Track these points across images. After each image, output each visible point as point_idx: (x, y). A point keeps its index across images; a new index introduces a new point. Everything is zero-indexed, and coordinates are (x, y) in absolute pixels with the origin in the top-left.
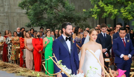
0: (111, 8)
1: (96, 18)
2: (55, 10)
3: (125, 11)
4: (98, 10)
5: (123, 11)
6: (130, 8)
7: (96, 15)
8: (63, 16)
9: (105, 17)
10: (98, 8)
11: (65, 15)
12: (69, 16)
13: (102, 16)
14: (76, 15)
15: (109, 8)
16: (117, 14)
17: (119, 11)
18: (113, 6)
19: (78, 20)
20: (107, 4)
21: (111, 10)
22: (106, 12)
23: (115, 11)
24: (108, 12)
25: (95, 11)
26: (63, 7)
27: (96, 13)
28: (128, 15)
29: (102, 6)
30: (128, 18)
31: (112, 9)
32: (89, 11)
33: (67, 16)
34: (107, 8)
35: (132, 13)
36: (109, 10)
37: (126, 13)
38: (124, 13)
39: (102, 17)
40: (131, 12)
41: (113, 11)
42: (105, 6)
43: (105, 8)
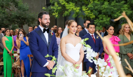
0: (72, 6)
1: (57, 16)
2: (6, 10)
3: (87, 9)
4: (59, 8)
5: (84, 10)
6: (92, 6)
7: (57, 13)
8: (17, 16)
9: (66, 15)
10: (59, 6)
11: (18, 15)
12: (23, 17)
13: (63, 14)
14: (30, 16)
15: (70, 6)
16: (79, 12)
17: (81, 10)
18: (74, 4)
19: (32, 21)
20: (68, 2)
21: (72, 7)
22: (67, 10)
23: (77, 9)
24: (70, 10)
25: (56, 9)
26: (15, 6)
27: (56, 12)
28: (90, 14)
29: (63, 4)
30: (90, 17)
31: (74, 7)
32: (49, 9)
33: (20, 17)
34: (69, 5)
35: (94, 12)
36: (71, 8)
37: (88, 12)
38: (86, 12)
39: (63, 16)
40: (93, 10)
41: (75, 9)
42: (67, 3)
43: (67, 6)
